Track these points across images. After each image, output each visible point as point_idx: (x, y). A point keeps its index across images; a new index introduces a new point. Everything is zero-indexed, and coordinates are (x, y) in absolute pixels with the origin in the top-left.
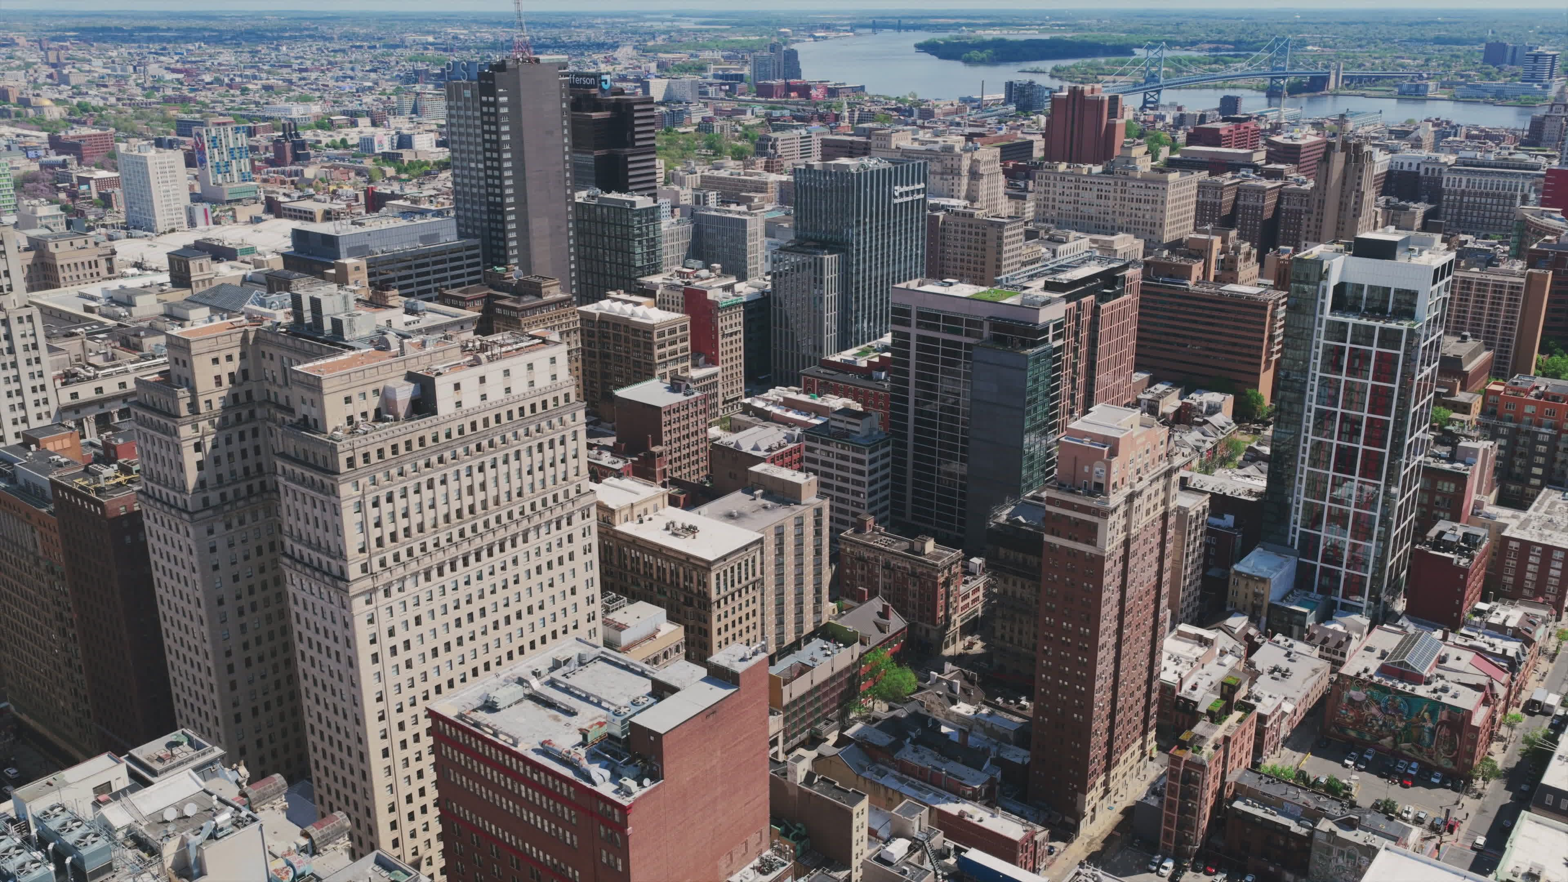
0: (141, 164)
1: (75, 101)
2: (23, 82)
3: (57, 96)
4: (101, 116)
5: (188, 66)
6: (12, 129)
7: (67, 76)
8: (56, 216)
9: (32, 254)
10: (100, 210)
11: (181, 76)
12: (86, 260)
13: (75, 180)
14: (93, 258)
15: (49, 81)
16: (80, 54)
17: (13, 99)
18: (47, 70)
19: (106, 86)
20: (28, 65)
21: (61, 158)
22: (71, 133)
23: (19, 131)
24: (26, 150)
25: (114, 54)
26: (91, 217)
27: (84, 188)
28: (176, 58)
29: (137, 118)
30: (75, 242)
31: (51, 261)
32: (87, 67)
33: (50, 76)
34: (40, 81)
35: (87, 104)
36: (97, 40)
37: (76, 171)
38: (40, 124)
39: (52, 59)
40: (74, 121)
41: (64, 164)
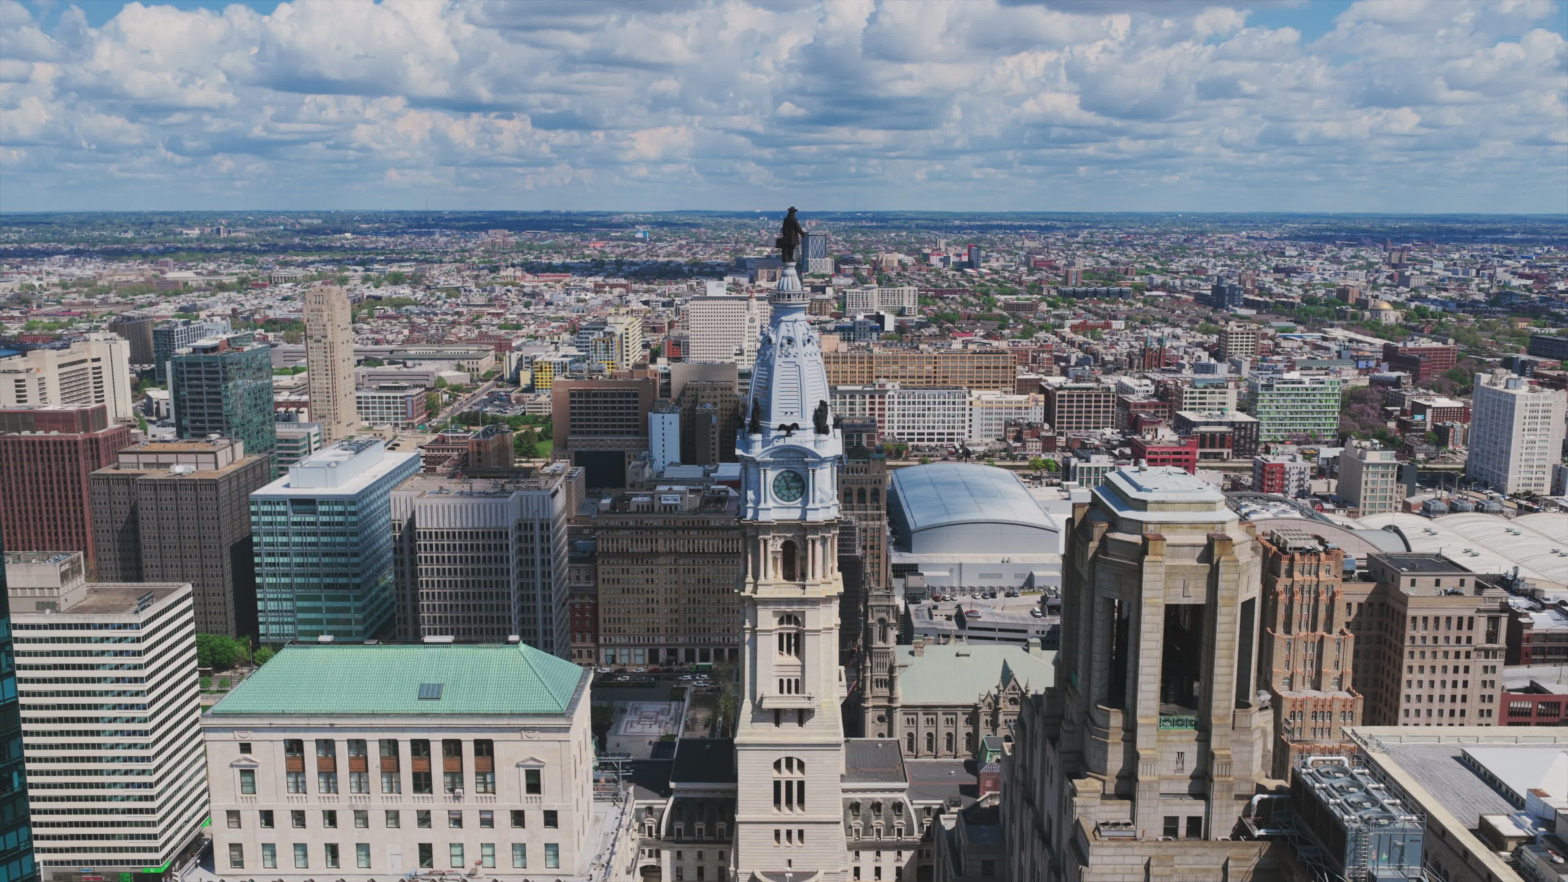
0: (1507, 404)
1: (1413, 305)
2: (1363, 281)
3: (1395, 298)
4: (1440, 324)
5: (1536, 271)
6: (1346, 333)
7: (1409, 277)
8: (1387, 466)
9: (1369, 587)
10: (1433, 449)
11: (1529, 282)
12: (1455, 614)
13: (1407, 405)
14: (1466, 613)
15: (1388, 281)
16: (1421, 256)
17: (1351, 301)
18: (1387, 270)
19: (1446, 290)
20: (1370, 265)
21: (1395, 374)
22: (1410, 345)
23: (1352, 335)
24: (1356, 359)
25: (1456, 256)
26: (1420, 456)
27: (1418, 418)
28: (1523, 262)
29: (1481, 329)
30: (1443, 580)
31: (1398, 606)
32: (1427, 269)
33: (1390, 277)
34: (1380, 281)
35: (1426, 309)
36: (1439, 241)
37: (1413, 395)
38: (1376, 329)
39: (1395, 260)
40: (1413, 329)
41: (1397, 383)
